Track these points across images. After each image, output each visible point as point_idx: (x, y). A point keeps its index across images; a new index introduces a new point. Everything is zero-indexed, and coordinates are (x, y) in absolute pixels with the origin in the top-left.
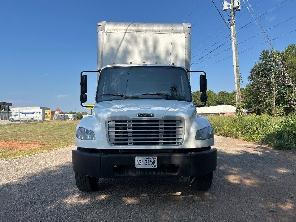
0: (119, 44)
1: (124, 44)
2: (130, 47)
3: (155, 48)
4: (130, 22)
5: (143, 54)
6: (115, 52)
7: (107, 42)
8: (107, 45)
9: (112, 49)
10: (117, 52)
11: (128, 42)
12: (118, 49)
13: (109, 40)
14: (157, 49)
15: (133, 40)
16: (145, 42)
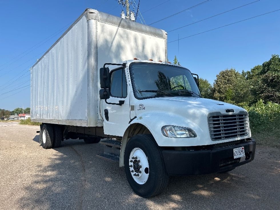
0: (113, 37)
1: (117, 37)
2: (123, 43)
3: (143, 47)
5: (134, 51)
6: (110, 46)
7: (101, 33)
8: (101, 36)
9: (106, 41)
11: (121, 36)
12: (112, 43)
13: (103, 31)
15: (125, 36)
16: (136, 40)
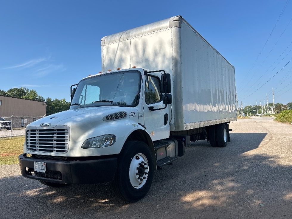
0: (115, 54)
1: (119, 52)
2: (124, 55)
3: (144, 51)
4: (124, 31)
5: (134, 59)
6: (113, 63)
7: (107, 55)
8: (107, 58)
9: (110, 60)
10: (114, 62)
11: (122, 50)
12: (115, 59)
13: (108, 52)
14: (146, 52)
15: (126, 48)
16: (136, 46)
